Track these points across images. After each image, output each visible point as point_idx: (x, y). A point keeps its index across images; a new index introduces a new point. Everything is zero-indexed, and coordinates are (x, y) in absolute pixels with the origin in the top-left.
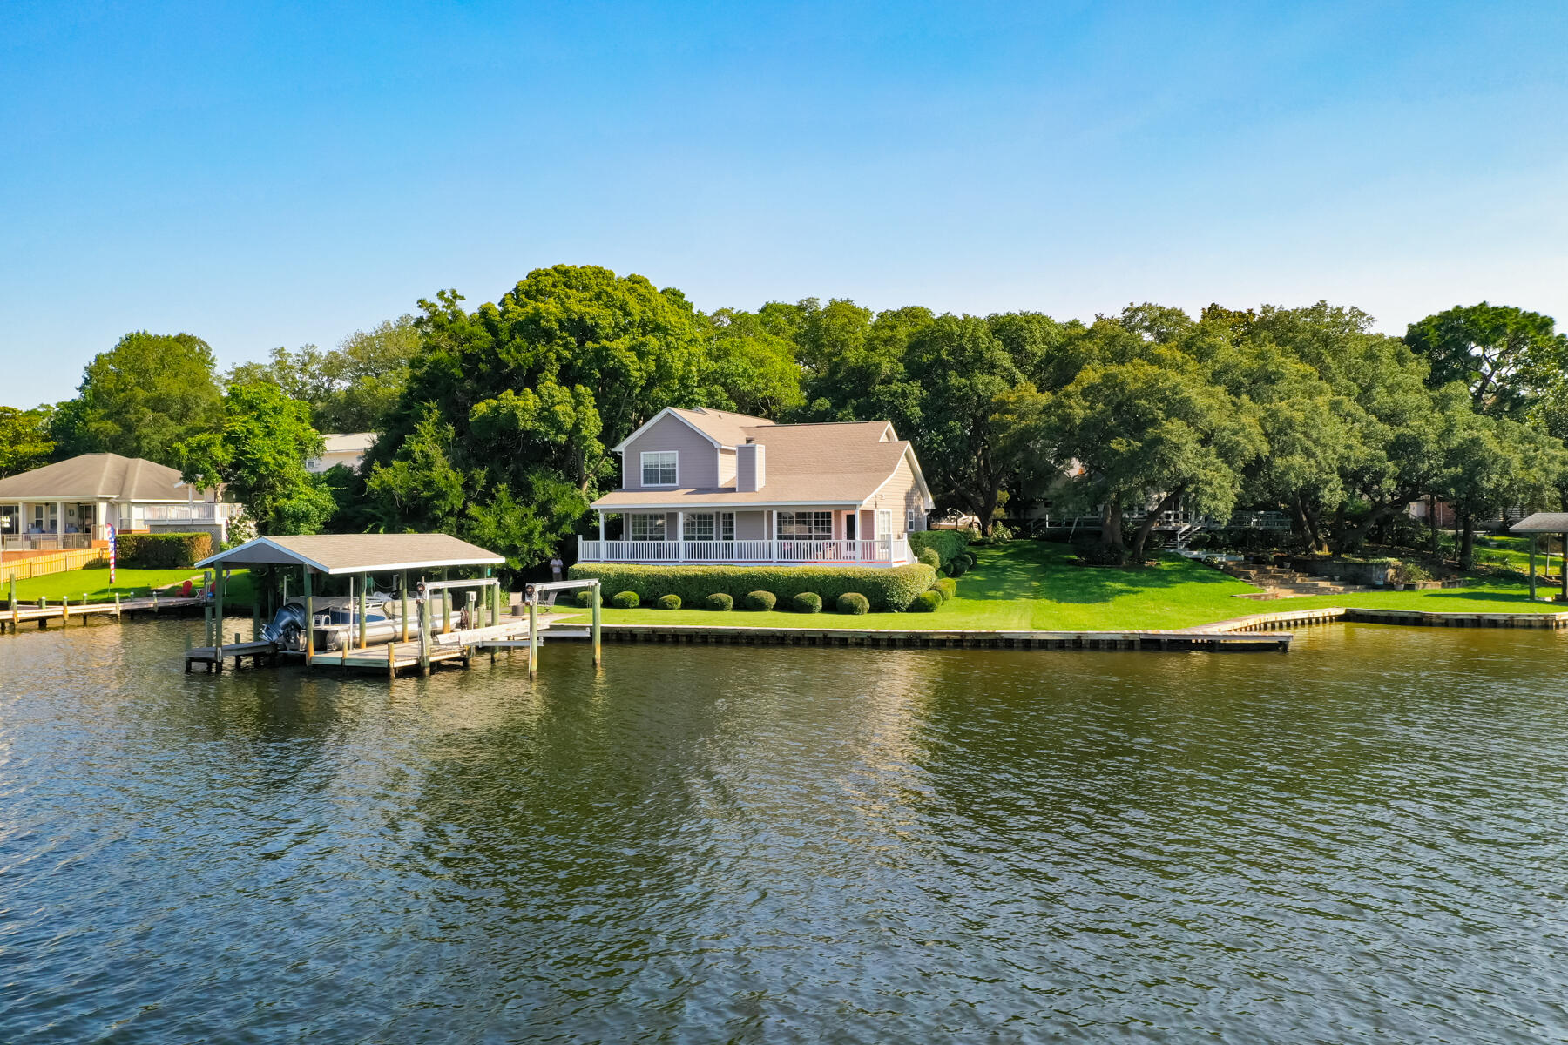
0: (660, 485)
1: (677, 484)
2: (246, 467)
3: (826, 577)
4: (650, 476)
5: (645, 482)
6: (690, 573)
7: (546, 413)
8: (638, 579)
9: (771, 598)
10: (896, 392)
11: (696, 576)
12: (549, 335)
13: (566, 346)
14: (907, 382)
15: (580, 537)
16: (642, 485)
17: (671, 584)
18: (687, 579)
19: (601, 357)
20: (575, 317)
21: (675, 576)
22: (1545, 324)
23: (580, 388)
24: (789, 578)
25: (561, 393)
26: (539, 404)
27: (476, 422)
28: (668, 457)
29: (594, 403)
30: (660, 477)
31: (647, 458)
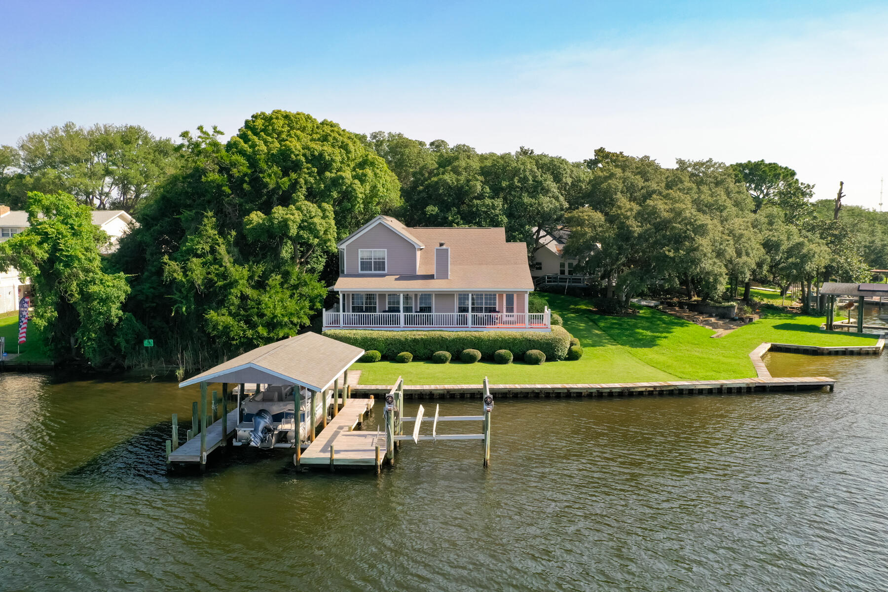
0: (373, 272)
1: (386, 272)
2: (61, 261)
3: (515, 339)
4: (366, 265)
5: (361, 270)
6: (417, 337)
7: (306, 224)
8: (379, 341)
9: (479, 354)
10: (488, 205)
11: (422, 339)
12: (296, 166)
13: (310, 174)
14: (493, 198)
15: (324, 310)
16: (360, 272)
17: (404, 345)
18: (415, 341)
19: (336, 182)
20: (316, 153)
21: (406, 339)
22: (793, 174)
23: (325, 205)
24: (489, 340)
25: (313, 208)
26: (301, 217)
27: (253, 228)
28: (381, 253)
29: (334, 216)
30: (375, 267)
31: (363, 253)
